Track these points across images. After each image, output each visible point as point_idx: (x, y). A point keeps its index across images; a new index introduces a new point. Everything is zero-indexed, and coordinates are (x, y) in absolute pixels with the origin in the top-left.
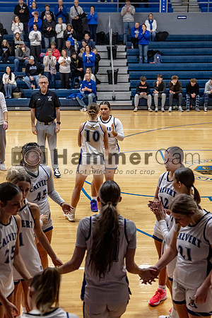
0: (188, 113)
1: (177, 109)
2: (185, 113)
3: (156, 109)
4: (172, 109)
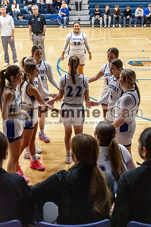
0: (125, 29)
1: (118, 26)
2: (123, 28)
3: (105, 26)
4: (115, 26)
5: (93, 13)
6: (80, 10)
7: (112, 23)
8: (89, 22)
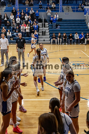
2: (68, 45)
3: (58, 44)
5: (51, 37)
6: (45, 35)
7: (62, 42)
8: (50, 42)
